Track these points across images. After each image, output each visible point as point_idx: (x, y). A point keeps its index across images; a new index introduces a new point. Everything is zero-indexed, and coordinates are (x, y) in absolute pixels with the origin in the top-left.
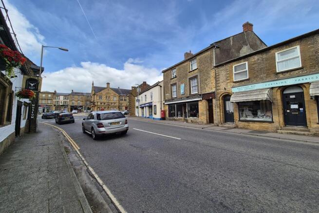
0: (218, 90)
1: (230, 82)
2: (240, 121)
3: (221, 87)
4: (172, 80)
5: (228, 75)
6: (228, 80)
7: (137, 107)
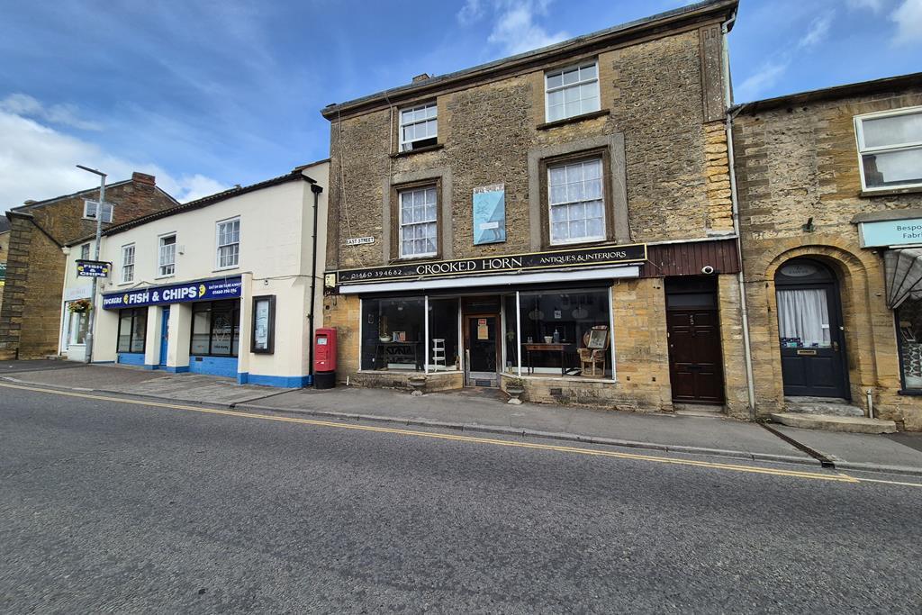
0: (758, 229)
1: (842, 194)
2: (905, 392)
3: (779, 217)
4: (404, 164)
5: (819, 161)
6: (824, 182)
7: (83, 308)
